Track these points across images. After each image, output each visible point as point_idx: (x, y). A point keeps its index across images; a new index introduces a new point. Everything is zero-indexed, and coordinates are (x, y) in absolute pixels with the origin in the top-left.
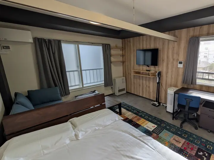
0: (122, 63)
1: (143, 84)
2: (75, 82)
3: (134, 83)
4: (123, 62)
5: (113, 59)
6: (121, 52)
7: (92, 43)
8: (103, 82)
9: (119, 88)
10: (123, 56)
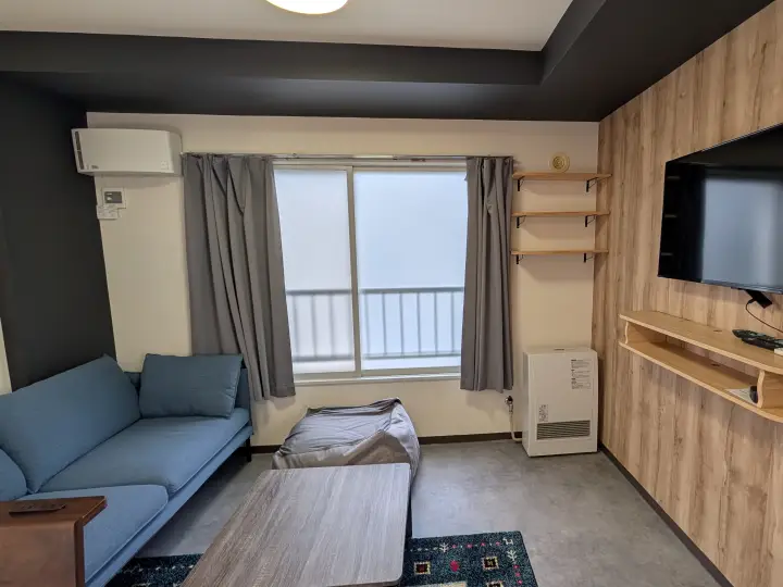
0: (591, 262)
1: (701, 437)
2: (333, 342)
3: (644, 407)
4: (597, 256)
5: (527, 240)
6: (587, 202)
7: (415, 160)
8: (457, 361)
9: (543, 414)
10: (598, 219)
